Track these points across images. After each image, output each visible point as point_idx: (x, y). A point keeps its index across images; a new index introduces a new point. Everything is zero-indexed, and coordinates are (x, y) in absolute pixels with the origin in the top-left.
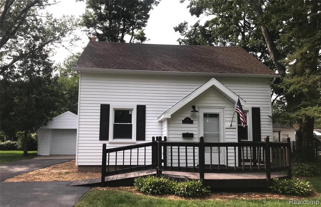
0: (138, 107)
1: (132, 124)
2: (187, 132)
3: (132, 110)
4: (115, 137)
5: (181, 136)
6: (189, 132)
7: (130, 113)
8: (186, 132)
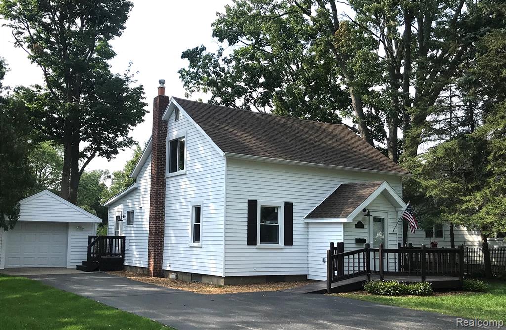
0: (286, 204)
1: (278, 225)
2: (360, 237)
3: (279, 207)
4: (262, 241)
5: (354, 242)
6: (361, 238)
7: (276, 211)
8: (358, 238)
